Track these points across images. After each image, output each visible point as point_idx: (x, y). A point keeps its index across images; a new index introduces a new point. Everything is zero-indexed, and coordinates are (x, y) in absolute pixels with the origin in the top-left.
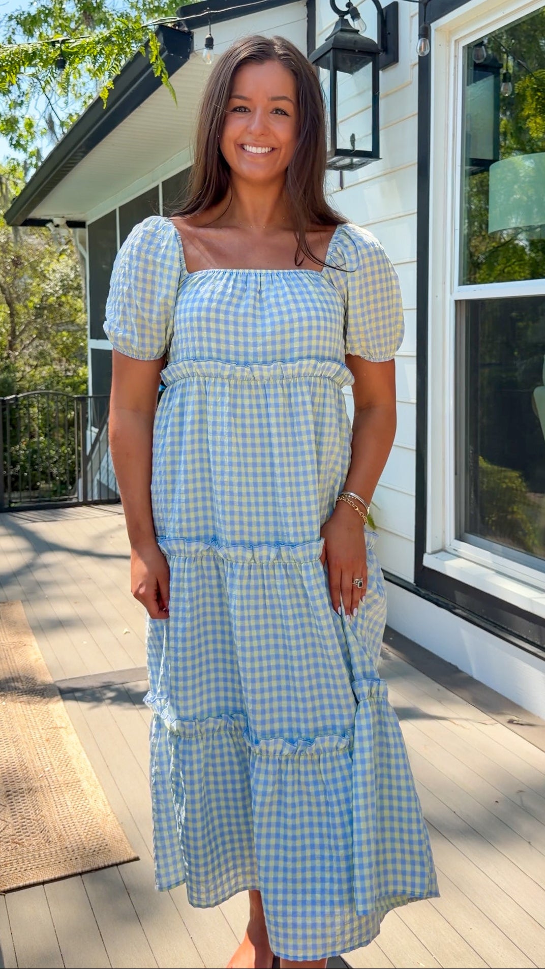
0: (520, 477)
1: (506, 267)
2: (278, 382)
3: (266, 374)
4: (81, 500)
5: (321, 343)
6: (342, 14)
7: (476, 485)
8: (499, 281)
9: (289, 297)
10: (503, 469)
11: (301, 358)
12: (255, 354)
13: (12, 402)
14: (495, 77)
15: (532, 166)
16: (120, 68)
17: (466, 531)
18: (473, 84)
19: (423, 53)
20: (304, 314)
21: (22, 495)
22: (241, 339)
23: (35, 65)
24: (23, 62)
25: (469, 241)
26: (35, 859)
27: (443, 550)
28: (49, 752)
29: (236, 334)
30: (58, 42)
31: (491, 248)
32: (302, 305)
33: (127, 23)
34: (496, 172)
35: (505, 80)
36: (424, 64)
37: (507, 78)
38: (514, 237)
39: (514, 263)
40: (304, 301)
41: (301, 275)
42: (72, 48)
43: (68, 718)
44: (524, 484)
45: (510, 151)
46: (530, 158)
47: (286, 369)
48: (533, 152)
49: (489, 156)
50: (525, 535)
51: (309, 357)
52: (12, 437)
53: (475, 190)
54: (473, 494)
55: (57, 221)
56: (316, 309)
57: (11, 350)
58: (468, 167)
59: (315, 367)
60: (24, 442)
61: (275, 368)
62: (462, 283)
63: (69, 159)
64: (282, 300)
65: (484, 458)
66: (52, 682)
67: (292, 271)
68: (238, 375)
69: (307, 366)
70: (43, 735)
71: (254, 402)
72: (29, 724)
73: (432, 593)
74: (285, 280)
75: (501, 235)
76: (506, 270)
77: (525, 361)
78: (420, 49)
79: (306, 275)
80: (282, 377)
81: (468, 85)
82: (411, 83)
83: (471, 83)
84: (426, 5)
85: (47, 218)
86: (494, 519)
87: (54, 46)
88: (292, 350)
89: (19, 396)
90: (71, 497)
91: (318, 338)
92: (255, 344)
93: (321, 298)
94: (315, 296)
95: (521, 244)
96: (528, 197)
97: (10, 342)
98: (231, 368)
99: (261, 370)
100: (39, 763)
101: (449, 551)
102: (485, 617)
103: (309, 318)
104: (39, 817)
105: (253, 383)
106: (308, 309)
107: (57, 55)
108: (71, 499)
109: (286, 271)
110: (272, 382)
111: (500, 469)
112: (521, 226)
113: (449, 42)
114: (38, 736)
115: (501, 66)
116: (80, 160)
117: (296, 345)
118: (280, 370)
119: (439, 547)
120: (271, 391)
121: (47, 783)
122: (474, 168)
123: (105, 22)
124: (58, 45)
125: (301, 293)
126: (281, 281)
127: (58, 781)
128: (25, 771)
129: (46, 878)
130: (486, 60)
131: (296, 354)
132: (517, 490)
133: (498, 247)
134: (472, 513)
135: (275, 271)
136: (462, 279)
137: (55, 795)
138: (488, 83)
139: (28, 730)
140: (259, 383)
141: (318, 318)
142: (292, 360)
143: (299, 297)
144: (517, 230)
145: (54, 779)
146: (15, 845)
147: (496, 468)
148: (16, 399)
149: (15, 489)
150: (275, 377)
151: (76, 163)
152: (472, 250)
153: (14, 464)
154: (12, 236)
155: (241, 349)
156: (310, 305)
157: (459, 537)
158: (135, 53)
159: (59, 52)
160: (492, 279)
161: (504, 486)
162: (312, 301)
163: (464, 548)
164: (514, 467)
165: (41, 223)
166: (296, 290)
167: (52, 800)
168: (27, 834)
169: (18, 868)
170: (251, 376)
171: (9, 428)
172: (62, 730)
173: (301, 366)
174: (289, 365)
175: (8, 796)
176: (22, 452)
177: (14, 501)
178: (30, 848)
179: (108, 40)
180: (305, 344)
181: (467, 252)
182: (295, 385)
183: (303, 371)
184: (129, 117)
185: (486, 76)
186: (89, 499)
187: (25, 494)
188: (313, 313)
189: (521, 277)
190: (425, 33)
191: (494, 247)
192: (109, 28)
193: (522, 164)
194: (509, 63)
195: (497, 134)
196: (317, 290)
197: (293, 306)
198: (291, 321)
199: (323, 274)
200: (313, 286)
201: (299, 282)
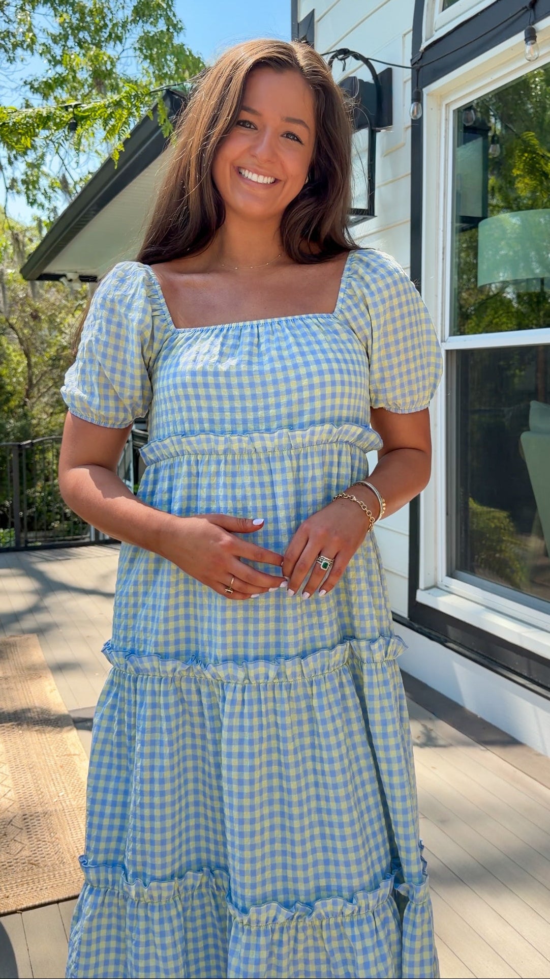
0: (508, 517)
1: (494, 318)
2: (285, 453)
3: (269, 444)
4: (93, 539)
5: (338, 401)
7: (466, 525)
8: (487, 332)
9: (295, 349)
10: (492, 509)
11: (312, 423)
12: (256, 421)
13: (28, 447)
14: (484, 139)
15: (519, 223)
16: (129, 131)
17: (457, 568)
18: (463, 146)
19: (415, 117)
20: (314, 368)
21: (38, 535)
22: (238, 404)
23: (49, 129)
24: (38, 125)
25: (460, 293)
26: (50, 879)
27: (435, 586)
28: (63, 778)
29: (231, 398)
30: (71, 106)
31: (480, 300)
32: (310, 358)
33: (136, 89)
34: (484, 228)
35: (493, 142)
36: (417, 127)
37: (495, 140)
38: (502, 290)
39: (501, 315)
40: (313, 352)
41: (308, 321)
42: (84, 112)
43: (81, 746)
44: (512, 524)
45: (498, 209)
46: (516, 216)
47: (294, 437)
48: (519, 209)
49: (478, 213)
50: (513, 572)
51: (323, 422)
52: (28, 481)
53: (464, 245)
54: (463, 532)
55: (70, 276)
56: (328, 361)
57: (28, 398)
58: (458, 224)
59: (330, 432)
60: (39, 485)
61: (280, 436)
62: (452, 334)
63: (82, 217)
64: (285, 353)
65: (474, 500)
66: (66, 712)
67: (297, 317)
68: (235, 447)
69: (321, 432)
70: (58, 762)
71: (256, 479)
72: (45, 751)
73: (425, 627)
74: (289, 329)
75: (490, 288)
76: (494, 321)
77: (512, 408)
78: (413, 112)
79: (315, 320)
80: (290, 447)
81: (458, 146)
82: (404, 145)
83: (461, 145)
84: (418, 71)
85: (61, 273)
86: (483, 557)
87: (67, 110)
88: (301, 413)
89: (35, 441)
90: (84, 536)
91: (333, 396)
92: (255, 409)
93: (334, 346)
94: (326, 346)
95: (509, 296)
96: (514, 252)
97: (27, 391)
98: (226, 441)
99: (262, 439)
100: (54, 788)
101: (441, 587)
102: (475, 650)
103: (321, 373)
104: (54, 839)
105: (254, 457)
106: (318, 362)
107: (69, 117)
108: (84, 539)
109: (290, 318)
110: (277, 453)
111: (489, 509)
112: (508, 279)
113: (440, 105)
114: (53, 763)
115: (490, 129)
116: (92, 218)
117: (307, 407)
118: (287, 439)
119: (431, 584)
120: (277, 465)
121: (61, 807)
122: (464, 225)
123: (115, 88)
124: (71, 110)
125: (309, 343)
126: (283, 331)
127: (71, 805)
128: (40, 796)
129: (61, 897)
130: (475, 123)
131: (306, 418)
132: (505, 529)
133: (487, 299)
134: (463, 551)
135: (276, 320)
136: (453, 330)
137: (69, 818)
138: (476, 145)
139: (43, 757)
140: (262, 456)
141: (331, 372)
142: (302, 426)
143: (306, 349)
144: (505, 284)
145: (68, 803)
146: (31, 866)
147: (485, 509)
148: (32, 444)
149: (31, 529)
150: (280, 447)
151: (88, 221)
152: (462, 302)
153: (30, 506)
154: (30, 291)
155: (239, 416)
156: (321, 356)
157: (451, 574)
158: (144, 117)
159: (71, 115)
160: (480, 330)
161: (493, 526)
162: (324, 351)
163: (455, 585)
164: (502, 508)
165: (56, 277)
166: (302, 340)
167: (66, 824)
168: (43, 855)
169: (35, 887)
170: (251, 447)
171: (25, 472)
172: (75, 757)
173: (313, 433)
174: (298, 433)
175: (25, 819)
176: (37, 494)
177: (30, 540)
178: (46, 868)
179: (118, 104)
180: (318, 404)
181: (457, 305)
182: (306, 456)
183: (315, 438)
184: (138, 177)
185: (476, 138)
186: (101, 538)
187: (41, 534)
188: (325, 366)
189: (508, 328)
190: (417, 98)
191: (483, 300)
192: (119, 93)
193: (509, 221)
194: (497, 126)
195: (486, 193)
196: (329, 338)
197: (299, 360)
198: (298, 378)
199: (336, 316)
200: (324, 333)
201: (306, 330)
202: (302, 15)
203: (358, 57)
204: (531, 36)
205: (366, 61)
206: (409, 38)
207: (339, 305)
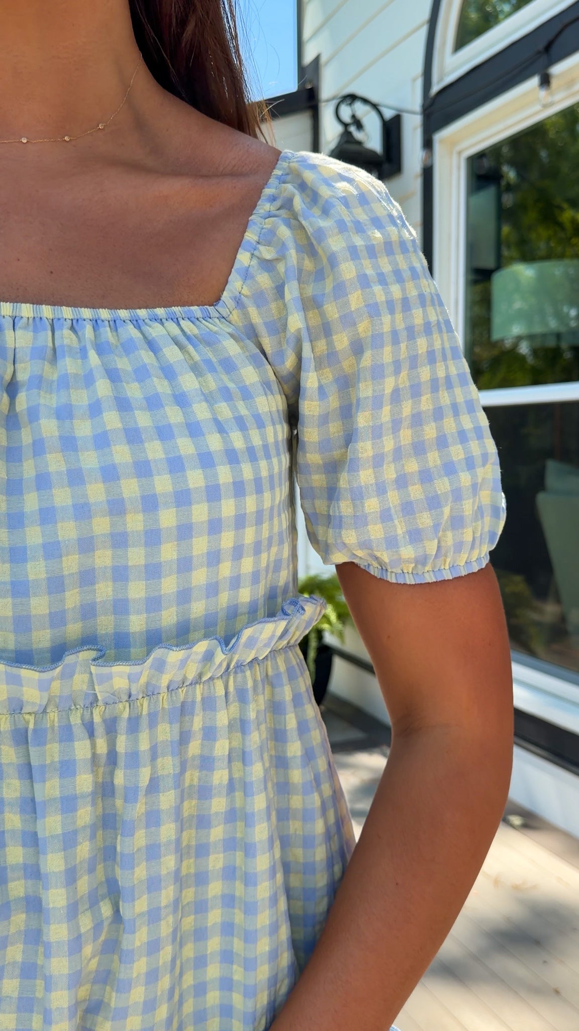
0: (523, 581)
1: (508, 374)
2: (76, 717)
3: (32, 695)
6: (346, 125)
9: (111, 418)
14: (497, 187)
15: (534, 275)
18: (477, 195)
19: (426, 164)
25: (473, 346)
31: (493, 356)
34: (501, 282)
35: (507, 190)
36: (428, 175)
37: (509, 188)
38: (516, 345)
39: (516, 372)
41: (156, 331)
44: (527, 589)
45: (511, 260)
46: (531, 267)
49: (491, 264)
53: (478, 298)
59: (210, 657)
64: (83, 429)
69: (184, 661)
74: (100, 349)
75: (504, 343)
77: (528, 467)
78: (423, 160)
82: (414, 194)
84: (429, 116)
94: (201, 411)
95: (523, 352)
96: (529, 306)
99: (13, 680)
103: (183, 497)
109: (104, 314)
110: (52, 719)
112: (522, 334)
113: (451, 153)
115: (502, 177)
118: (84, 680)
122: (478, 277)
125: (153, 403)
126: (83, 353)
130: (488, 171)
131: (136, 623)
133: (500, 355)
135: (66, 313)
138: (489, 194)
141: (213, 492)
143: (143, 419)
144: (519, 338)
150: (63, 702)
156: (185, 444)
162: (193, 428)
166: (134, 391)
173: (156, 668)
182: (134, 726)
183: (167, 679)
185: (488, 186)
190: (428, 144)
191: (496, 355)
193: (525, 272)
194: (510, 174)
195: (499, 243)
196: (211, 383)
197: (121, 454)
198: (117, 507)
199: (224, 312)
200: (195, 369)
201: (147, 357)
202: (308, 58)
203: (365, 101)
204: (546, 81)
205: (375, 106)
206: (419, 83)
207: (235, 284)
